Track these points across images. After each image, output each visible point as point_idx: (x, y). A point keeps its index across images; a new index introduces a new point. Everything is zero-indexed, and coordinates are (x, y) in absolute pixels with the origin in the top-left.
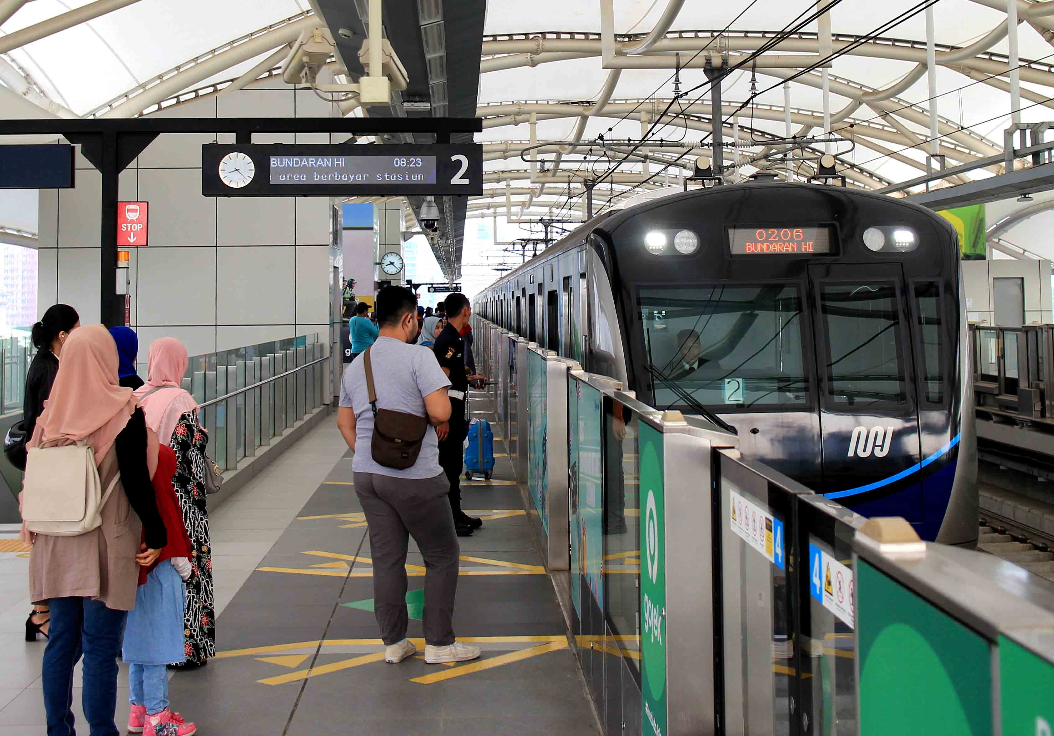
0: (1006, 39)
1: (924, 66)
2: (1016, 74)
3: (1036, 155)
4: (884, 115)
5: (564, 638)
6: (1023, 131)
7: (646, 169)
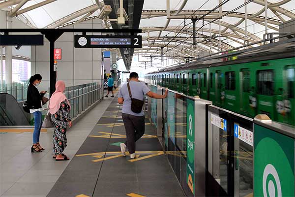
0: (264, 12)
1: (244, 19)
2: (267, 21)
3: (271, 41)
4: (233, 31)
5: (162, 152)
6: (268, 35)
7: (176, 44)
